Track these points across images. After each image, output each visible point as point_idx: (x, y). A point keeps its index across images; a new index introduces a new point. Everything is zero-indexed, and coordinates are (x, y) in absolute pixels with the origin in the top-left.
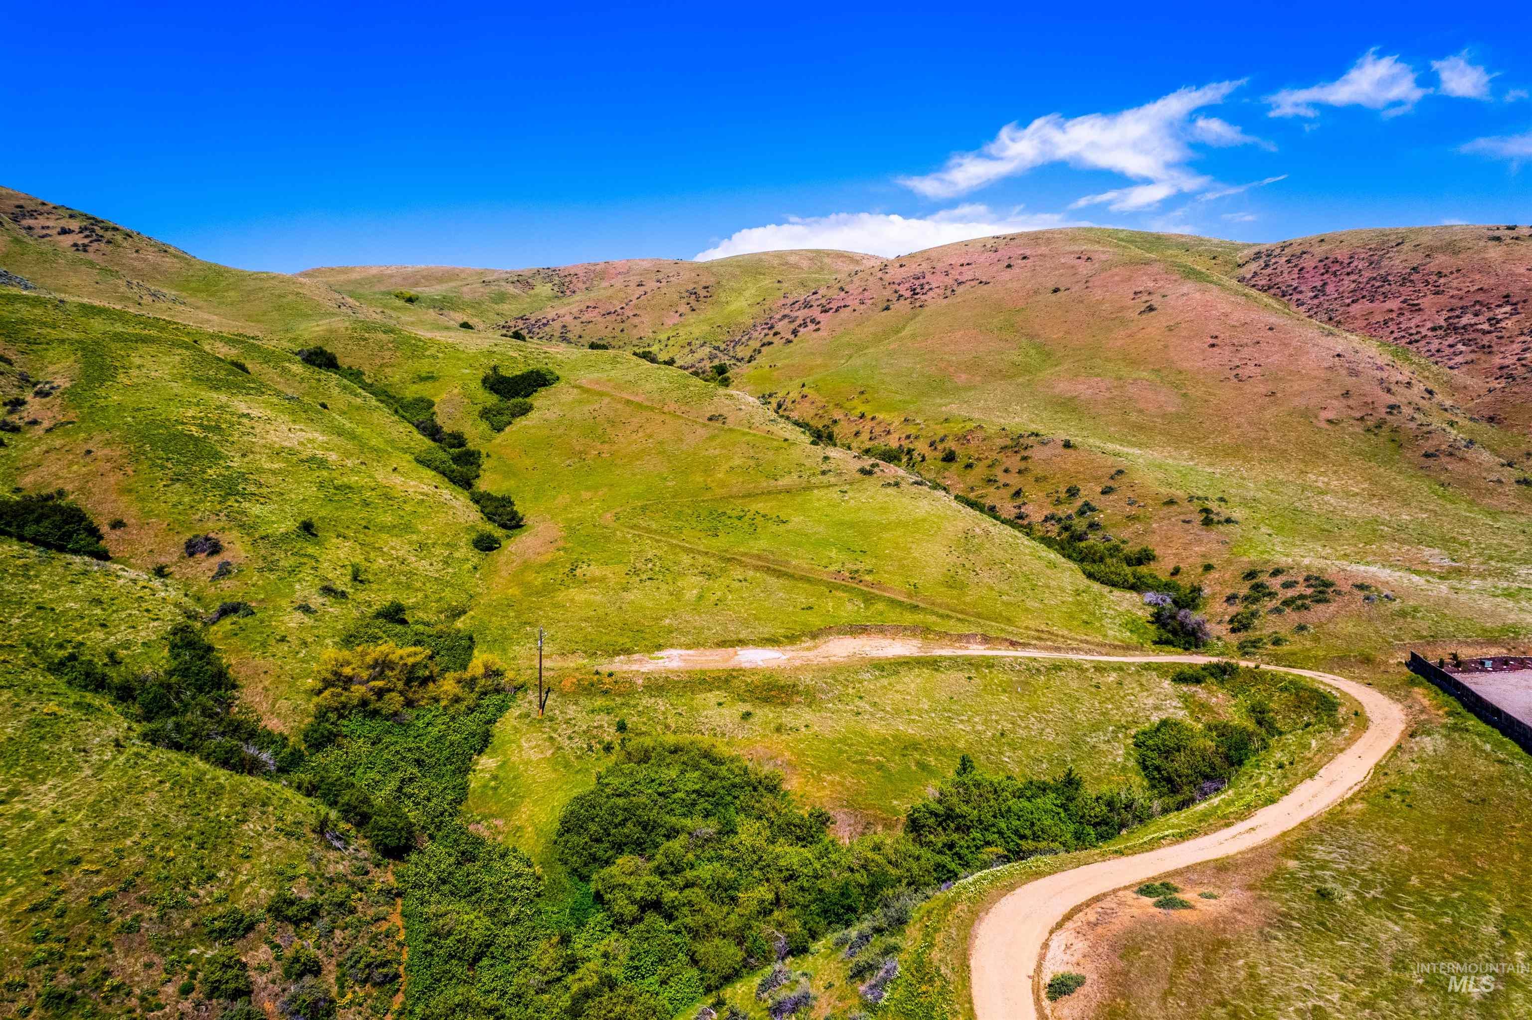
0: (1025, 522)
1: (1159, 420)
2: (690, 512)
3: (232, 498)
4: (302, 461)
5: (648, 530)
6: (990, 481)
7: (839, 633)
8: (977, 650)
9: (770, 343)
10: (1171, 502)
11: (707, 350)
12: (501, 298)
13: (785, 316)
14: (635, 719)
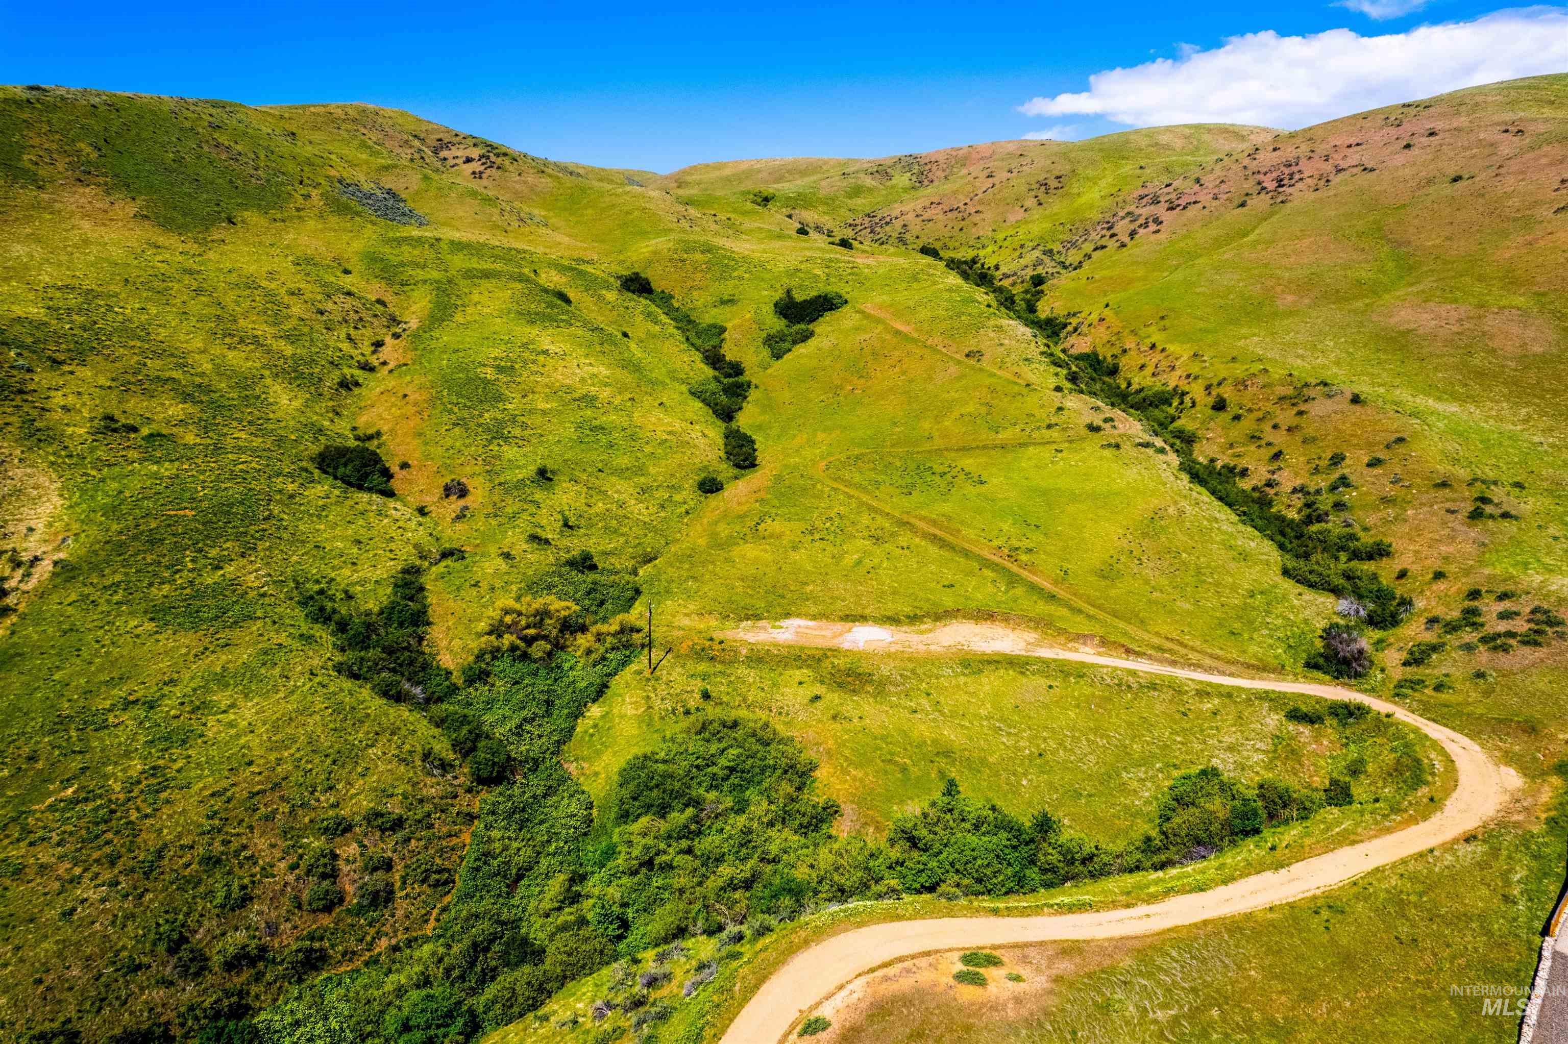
0: (1272, 492)
1: (1513, 365)
2: (898, 464)
3: (496, 442)
4: (575, 400)
5: (849, 484)
6: (1253, 437)
7: (964, 617)
8: (1086, 654)
9: (1103, 247)
10: (1444, 485)
11: (1037, 253)
12: (857, 191)
13: (1129, 213)
14: (722, 689)
